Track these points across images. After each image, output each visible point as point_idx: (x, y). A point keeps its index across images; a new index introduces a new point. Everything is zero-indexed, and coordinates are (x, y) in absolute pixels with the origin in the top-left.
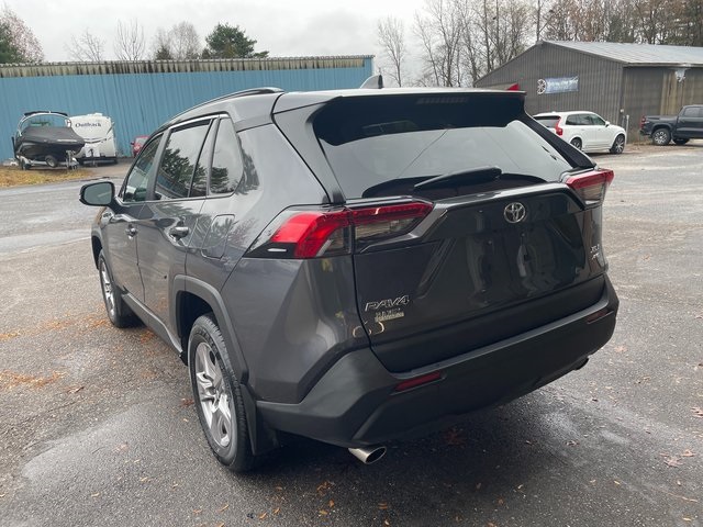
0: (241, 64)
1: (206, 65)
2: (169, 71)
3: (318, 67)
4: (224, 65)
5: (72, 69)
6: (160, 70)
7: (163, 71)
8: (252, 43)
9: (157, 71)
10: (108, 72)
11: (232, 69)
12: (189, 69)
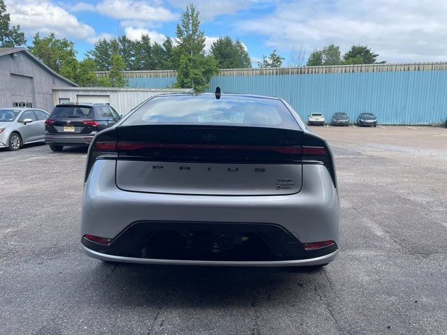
0: (360, 68)
1: (336, 69)
4: (348, 69)
5: (258, 72)
6: (306, 72)
8: (375, 56)
10: (277, 74)
11: (353, 71)
12: (324, 72)
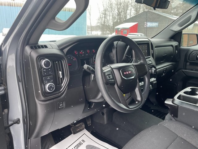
2: (17, 6)
3: (69, 11)
6: (14, 6)
7: (15, 6)
9: (13, 6)
